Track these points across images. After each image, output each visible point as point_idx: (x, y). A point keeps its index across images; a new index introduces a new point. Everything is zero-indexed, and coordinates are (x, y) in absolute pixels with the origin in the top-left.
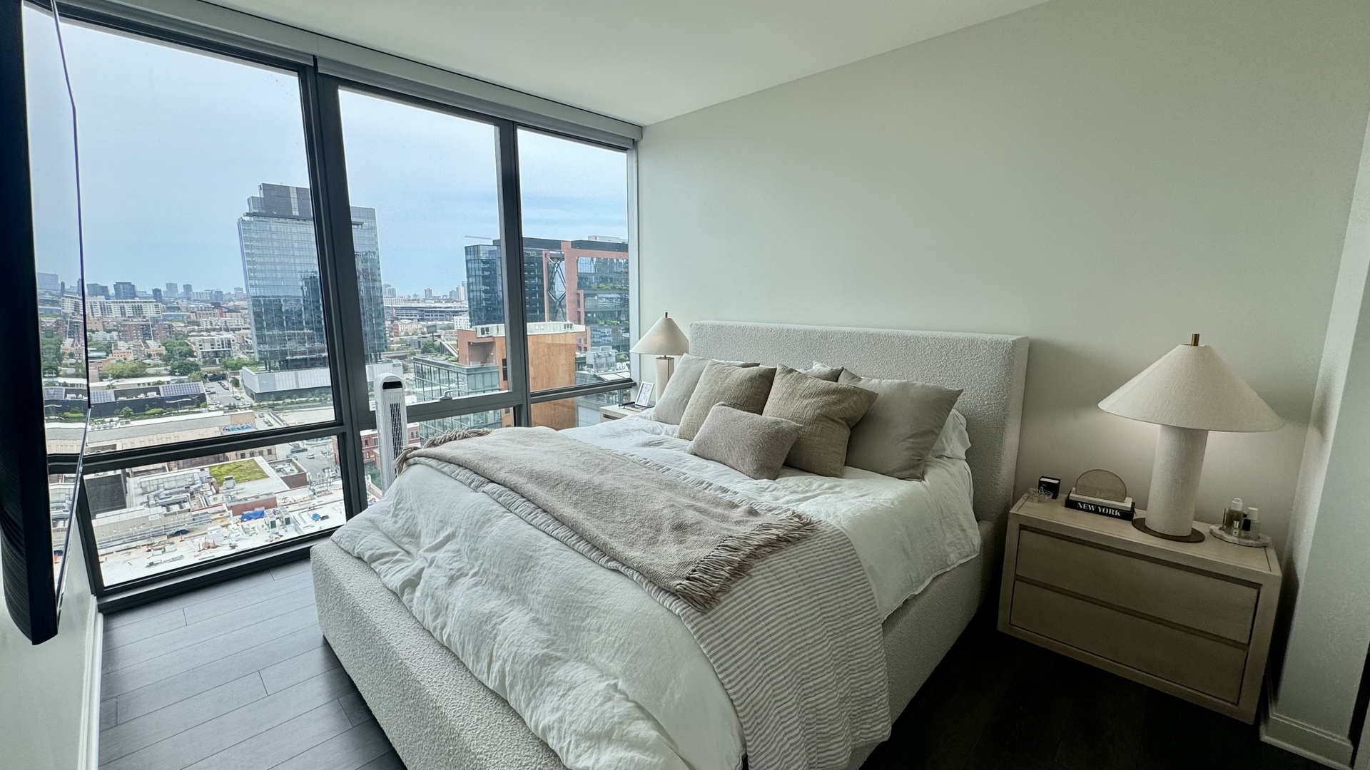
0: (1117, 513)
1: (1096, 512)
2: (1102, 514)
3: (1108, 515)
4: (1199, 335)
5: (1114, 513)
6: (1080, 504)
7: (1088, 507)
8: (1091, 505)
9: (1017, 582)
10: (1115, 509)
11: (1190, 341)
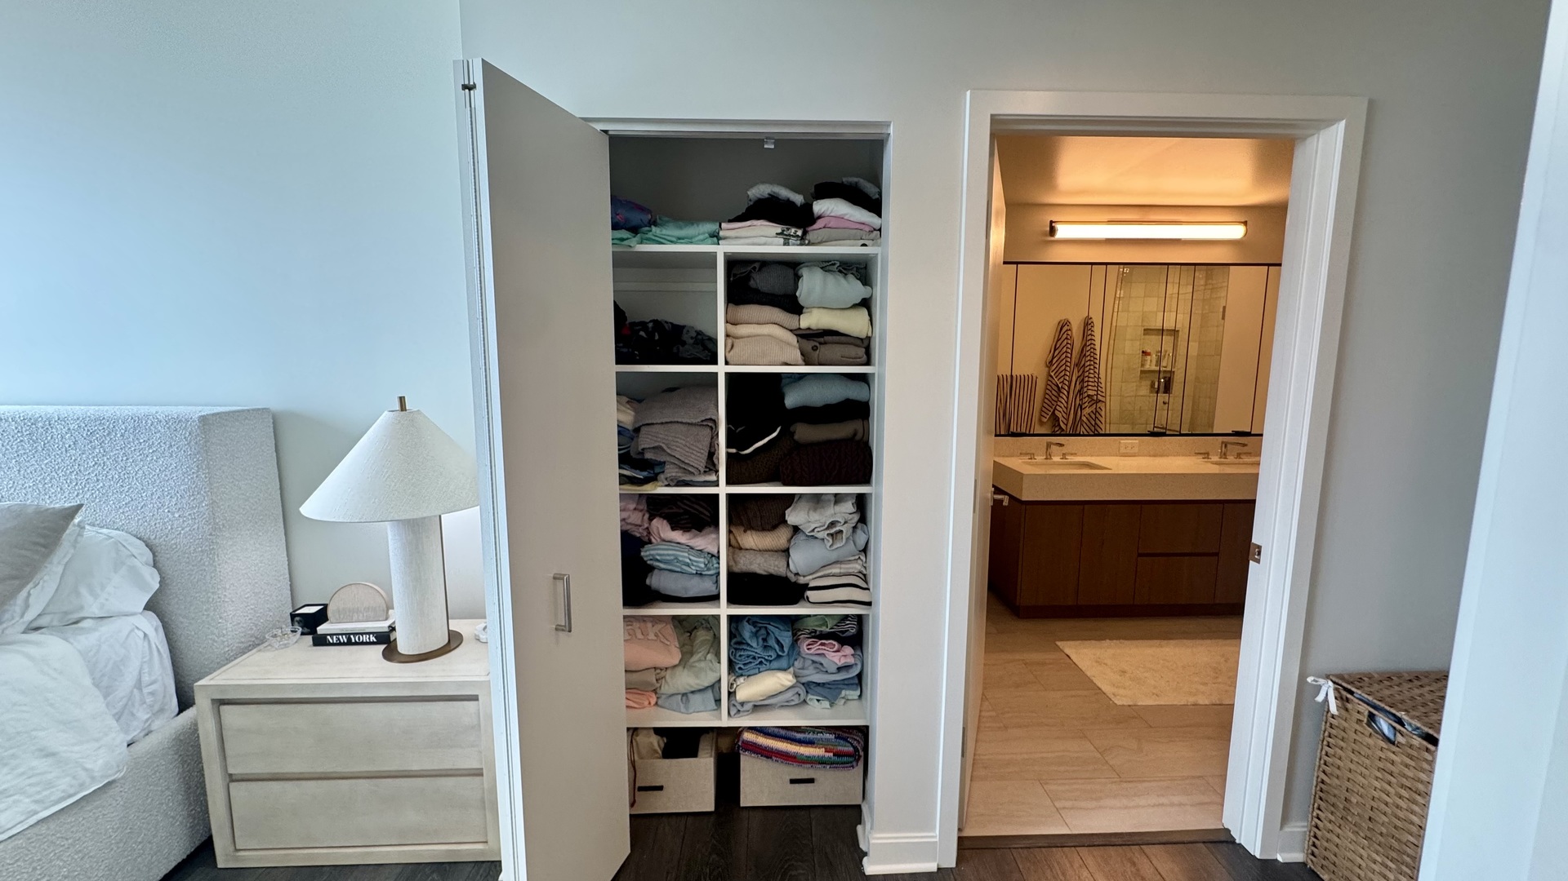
0: (373, 639)
1: (349, 643)
2: (356, 644)
3: (363, 643)
4: (404, 397)
5: (369, 638)
6: (329, 637)
7: (339, 639)
8: (342, 634)
9: (232, 785)
10: (369, 633)
11: (397, 407)
